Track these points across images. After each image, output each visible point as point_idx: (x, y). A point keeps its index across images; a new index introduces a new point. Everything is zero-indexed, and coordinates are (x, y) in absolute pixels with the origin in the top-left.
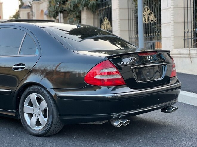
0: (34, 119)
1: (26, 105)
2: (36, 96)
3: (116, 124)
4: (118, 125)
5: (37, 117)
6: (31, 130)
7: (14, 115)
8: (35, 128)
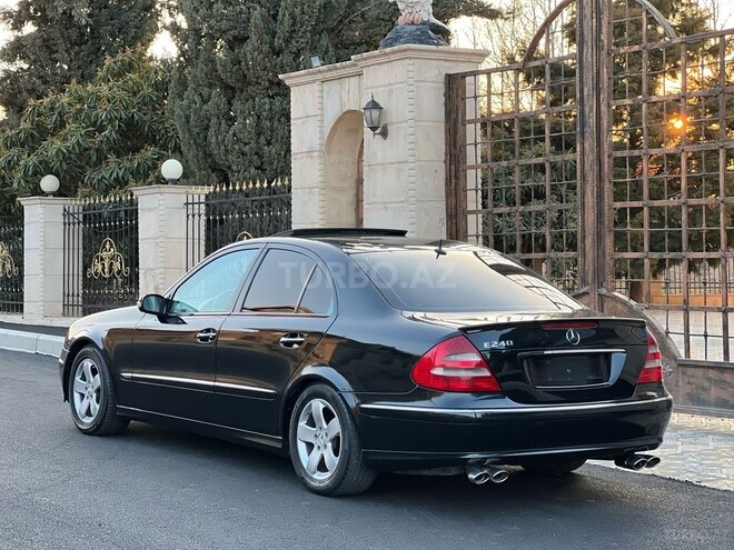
0: (316, 455)
1: (302, 424)
2: (322, 406)
3: (472, 476)
4: (477, 479)
5: (320, 452)
6: (308, 480)
7: (280, 446)
8: (314, 476)
